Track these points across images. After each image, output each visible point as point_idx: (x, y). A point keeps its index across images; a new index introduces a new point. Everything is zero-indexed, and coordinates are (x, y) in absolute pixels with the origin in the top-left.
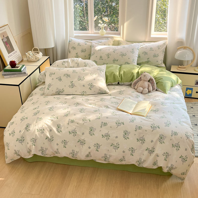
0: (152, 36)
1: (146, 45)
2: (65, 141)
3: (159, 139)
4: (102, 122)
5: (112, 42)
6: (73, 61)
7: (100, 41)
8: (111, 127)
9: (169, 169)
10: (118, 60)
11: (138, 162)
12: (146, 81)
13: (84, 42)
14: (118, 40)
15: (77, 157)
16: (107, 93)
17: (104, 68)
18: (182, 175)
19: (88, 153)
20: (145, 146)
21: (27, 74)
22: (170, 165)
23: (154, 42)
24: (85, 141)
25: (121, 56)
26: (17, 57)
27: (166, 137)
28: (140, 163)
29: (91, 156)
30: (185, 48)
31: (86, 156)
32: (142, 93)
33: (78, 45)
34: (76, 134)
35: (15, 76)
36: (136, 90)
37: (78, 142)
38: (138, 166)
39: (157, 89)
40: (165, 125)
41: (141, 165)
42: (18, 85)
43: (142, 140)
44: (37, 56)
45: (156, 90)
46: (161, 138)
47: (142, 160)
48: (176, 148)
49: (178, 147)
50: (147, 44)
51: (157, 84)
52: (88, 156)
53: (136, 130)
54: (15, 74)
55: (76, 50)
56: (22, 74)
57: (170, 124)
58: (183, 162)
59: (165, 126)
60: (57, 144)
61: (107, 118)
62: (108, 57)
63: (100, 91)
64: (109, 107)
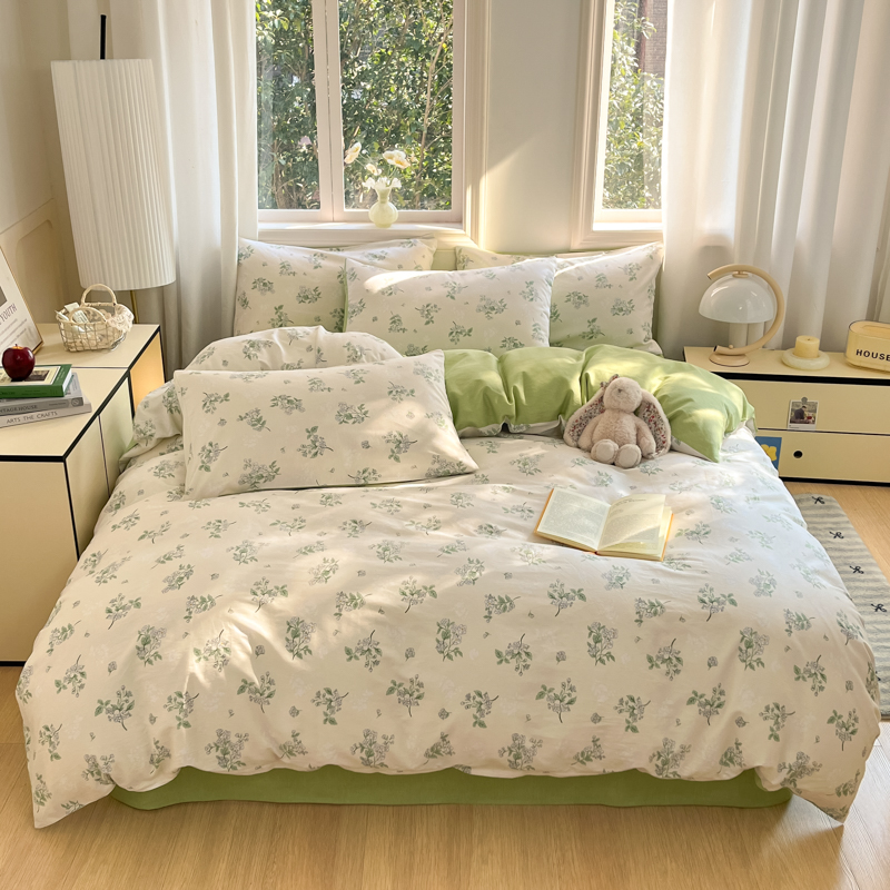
0: (597, 227)
1: (576, 265)
2: (330, 692)
3: (741, 650)
4: (490, 597)
5: (429, 258)
6: (293, 338)
7: (377, 251)
8: (531, 615)
9: (788, 777)
10: (470, 331)
11: (660, 756)
12: (625, 412)
13: (310, 259)
14: (455, 245)
15: (385, 762)
16: (466, 471)
17: (438, 367)
18: (839, 794)
19: (434, 738)
20: (684, 685)
21: (89, 405)
22: (791, 759)
23: (608, 250)
24: (421, 685)
25: (483, 313)
26: (18, 332)
27: (766, 639)
28: (665, 763)
29: (450, 753)
30: (740, 272)
31: (427, 755)
32: (613, 464)
33: (281, 273)
34: (378, 658)
35: (31, 418)
36: (586, 454)
37: (391, 691)
38: (654, 774)
39: (676, 446)
40: (755, 588)
41: (671, 770)
42: (62, 455)
43: (668, 661)
44: (113, 325)
45: (672, 450)
46: (750, 646)
47: (676, 749)
48: (810, 680)
49: (819, 676)
50: (581, 261)
51: (670, 420)
52: (438, 752)
53: (639, 621)
54: (34, 408)
55: (273, 292)
56: (65, 405)
57: (773, 582)
58: (843, 738)
59: (757, 594)
60: (294, 712)
61: (507, 576)
62: (426, 320)
63: (437, 466)
64: (500, 528)
